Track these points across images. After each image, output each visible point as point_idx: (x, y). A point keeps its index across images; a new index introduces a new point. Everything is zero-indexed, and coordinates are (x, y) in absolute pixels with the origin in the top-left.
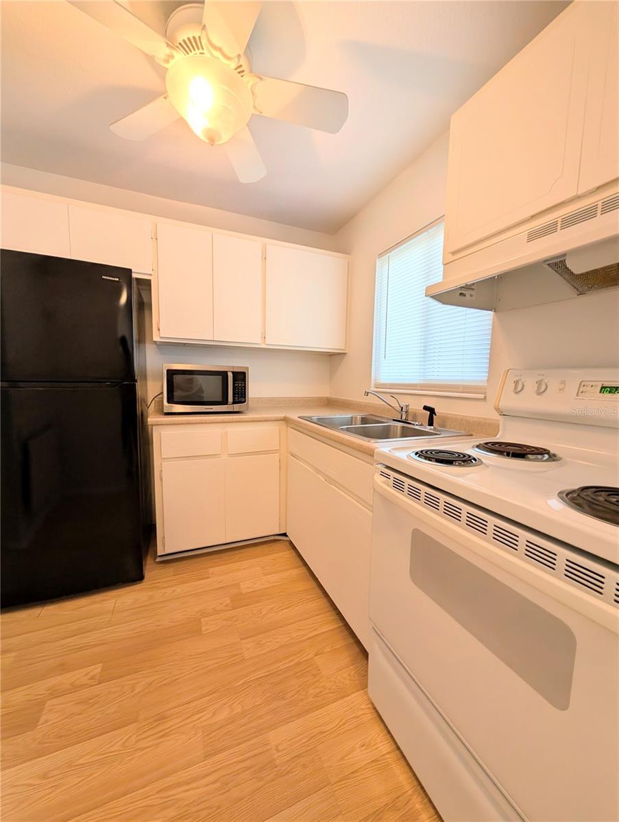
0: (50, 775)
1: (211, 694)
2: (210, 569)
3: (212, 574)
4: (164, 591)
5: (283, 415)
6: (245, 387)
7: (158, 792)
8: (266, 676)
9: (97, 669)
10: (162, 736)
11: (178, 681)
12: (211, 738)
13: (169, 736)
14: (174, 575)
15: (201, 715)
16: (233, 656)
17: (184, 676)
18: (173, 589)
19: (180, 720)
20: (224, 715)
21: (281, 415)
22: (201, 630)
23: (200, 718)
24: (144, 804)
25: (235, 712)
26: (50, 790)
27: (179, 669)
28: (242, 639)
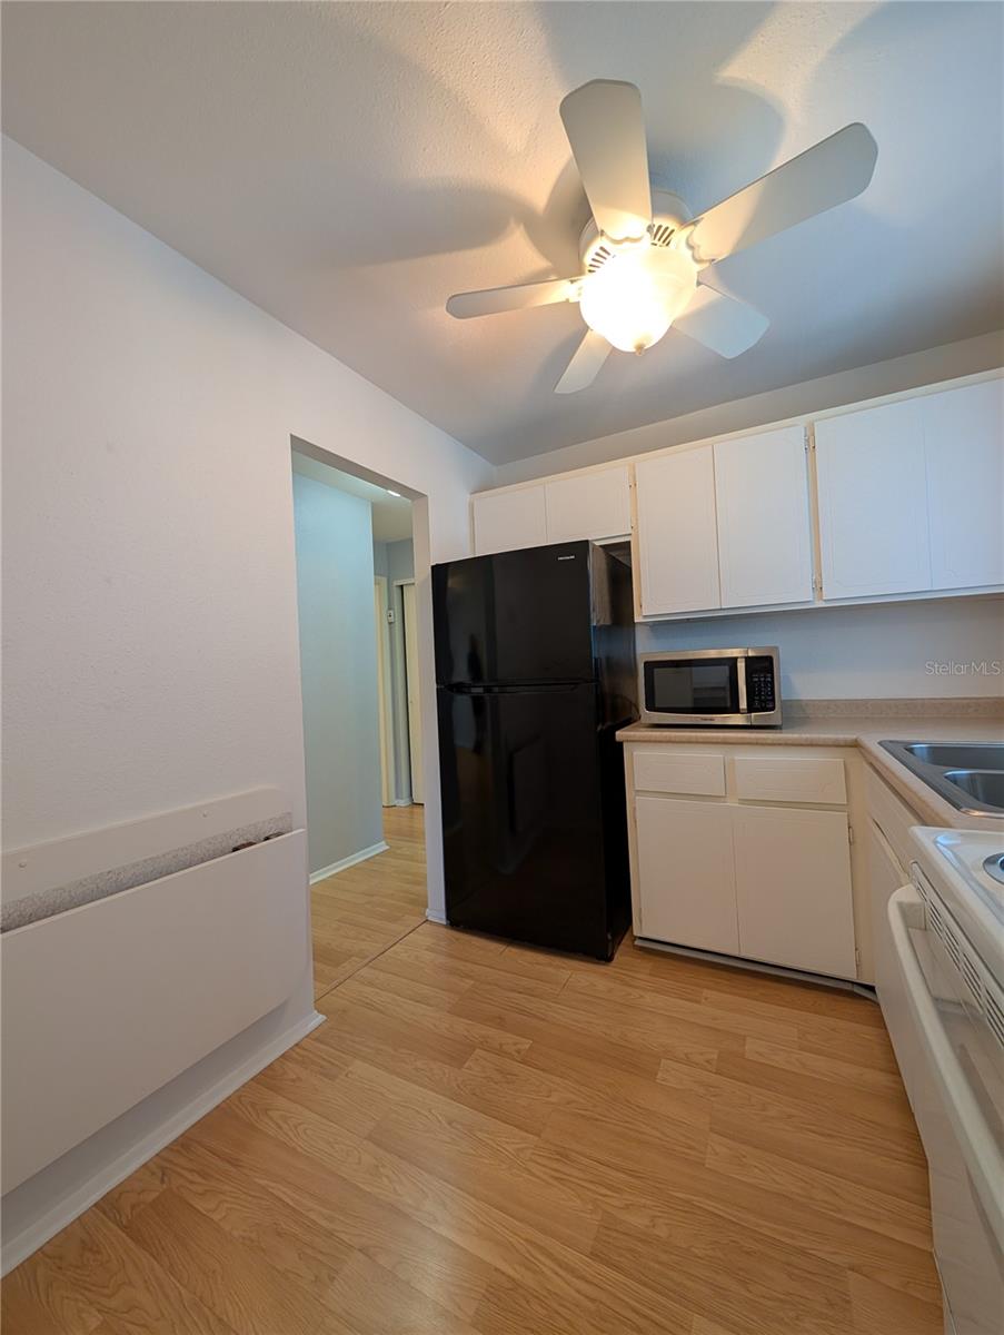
0: (454, 1124)
1: (631, 1175)
2: (705, 991)
3: (706, 999)
4: (630, 990)
5: (855, 737)
6: (772, 682)
7: (526, 1240)
8: (733, 1222)
9: (526, 1044)
10: (556, 1178)
11: (599, 1123)
12: (609, 1236)
13: (564, 1185)
14: (650, 975)
15: (609, 1193)
16: (690, 1148)
17: (606, 1122)
18: (642, 993)
19: (581, 1175)
20: (637, 1221)
21: (850, 736)
22: (656, 1074)
23: (606, 1196)
24: (511, 1239)
25: (656, 1232)
26: (448, 1140)
27: (608, 1110)
28: (712, 1130)
